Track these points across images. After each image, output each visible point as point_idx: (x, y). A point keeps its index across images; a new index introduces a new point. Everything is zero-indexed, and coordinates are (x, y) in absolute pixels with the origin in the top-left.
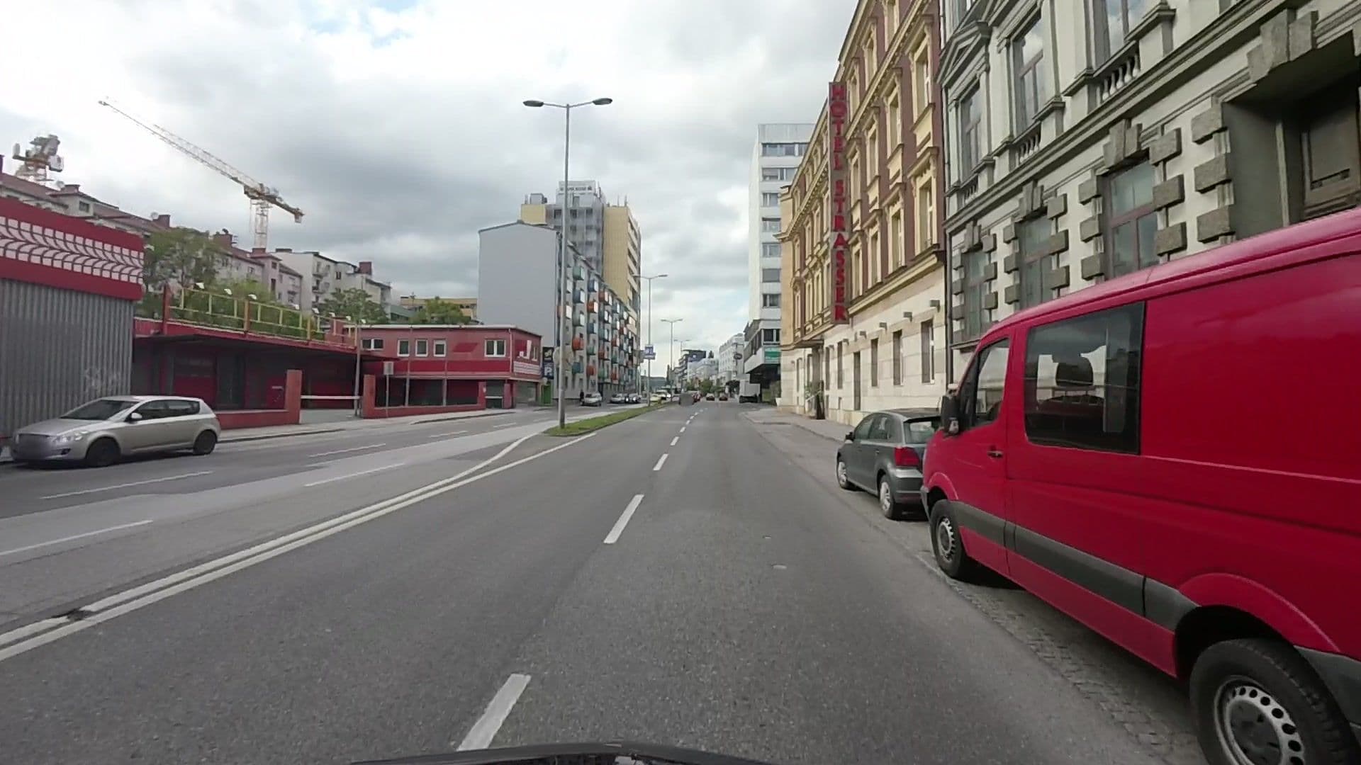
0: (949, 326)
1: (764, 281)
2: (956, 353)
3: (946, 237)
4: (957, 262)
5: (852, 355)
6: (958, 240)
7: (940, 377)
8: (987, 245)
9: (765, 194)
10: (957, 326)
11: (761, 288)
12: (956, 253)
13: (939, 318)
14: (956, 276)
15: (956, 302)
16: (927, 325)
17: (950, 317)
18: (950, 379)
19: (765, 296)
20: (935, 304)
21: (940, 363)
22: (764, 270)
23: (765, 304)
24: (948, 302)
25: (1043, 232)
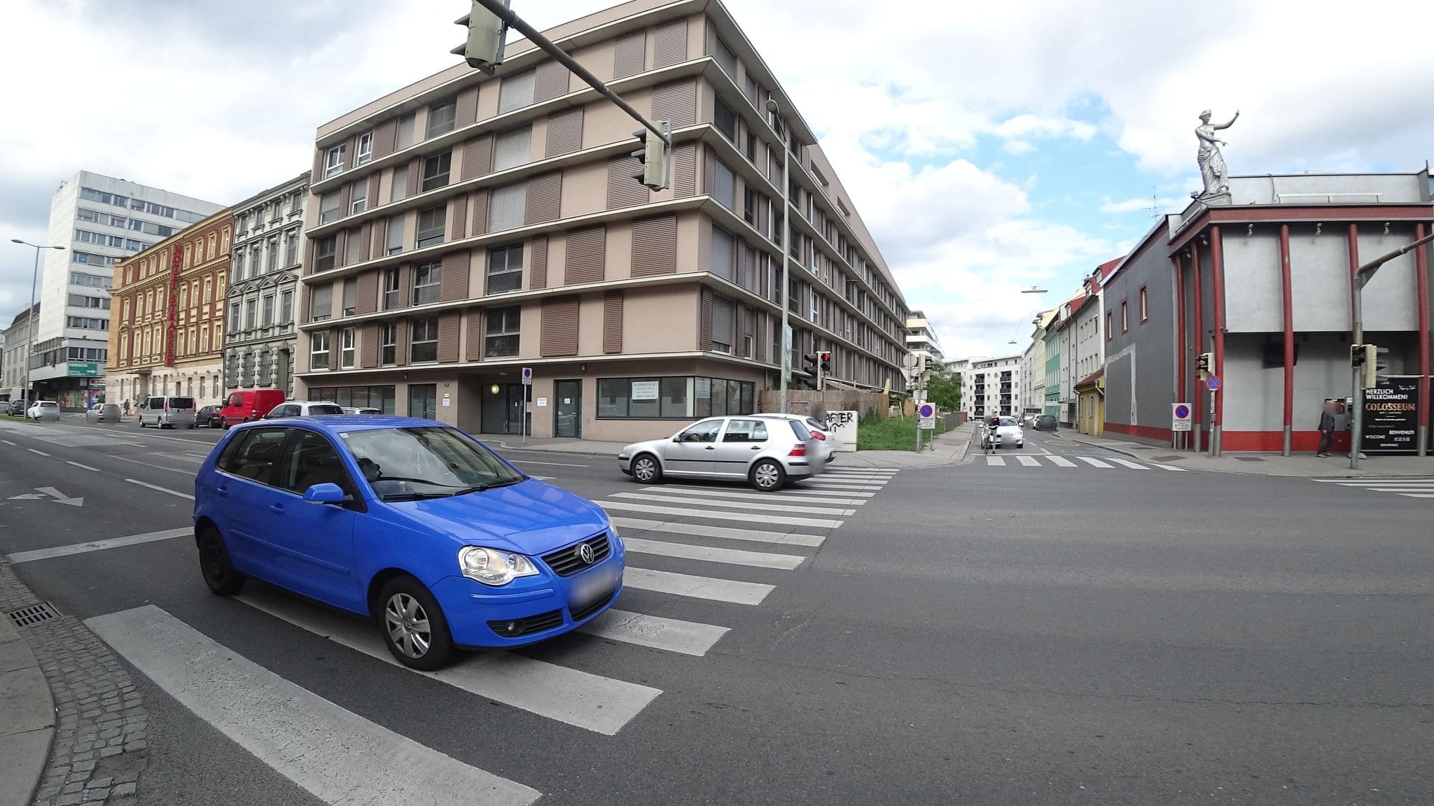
0: (224, 379)
1: (69, 305)
2: (226, 388)
3: (225, 349)
4: (228, 358)
5: (175, 383)
6: (229, 351)
7: (220, 396)
8: (237, 357)
9: (78, 231)
10: (227, 380)
11: (66, 310)
12: (227, 355)
13: (221, 376)
14: (227, 363)
15: (227, 371)
16: (216, 377)
17: (224, 376)
18: (224, 397)
19: (69, 318)
20: (220, 371)
21: (220, 391)
22: (70, 295)
23: (68, 325)
24: (224, 371)
25: (250, 358)
